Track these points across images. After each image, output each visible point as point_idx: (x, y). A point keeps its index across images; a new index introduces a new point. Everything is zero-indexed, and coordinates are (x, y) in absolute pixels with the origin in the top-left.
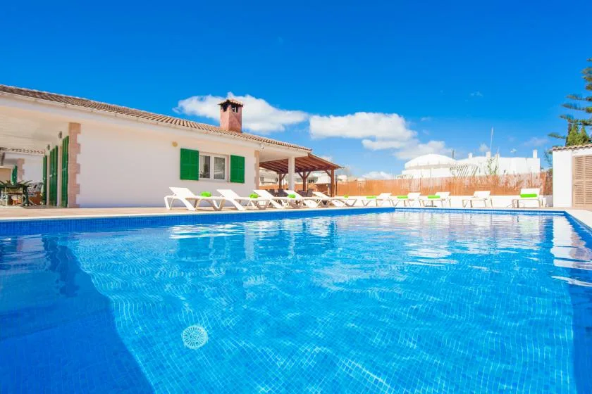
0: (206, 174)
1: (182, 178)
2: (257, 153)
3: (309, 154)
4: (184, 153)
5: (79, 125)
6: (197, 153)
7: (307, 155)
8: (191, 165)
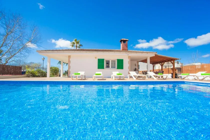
0: (108, 67)
1: (98, 68)
2: (129, 57)
3: (155, 55)
4: (99, 60)
5: (70, 56)
6: (103, 60)
7: (154, 55)
8: (101, 64)
